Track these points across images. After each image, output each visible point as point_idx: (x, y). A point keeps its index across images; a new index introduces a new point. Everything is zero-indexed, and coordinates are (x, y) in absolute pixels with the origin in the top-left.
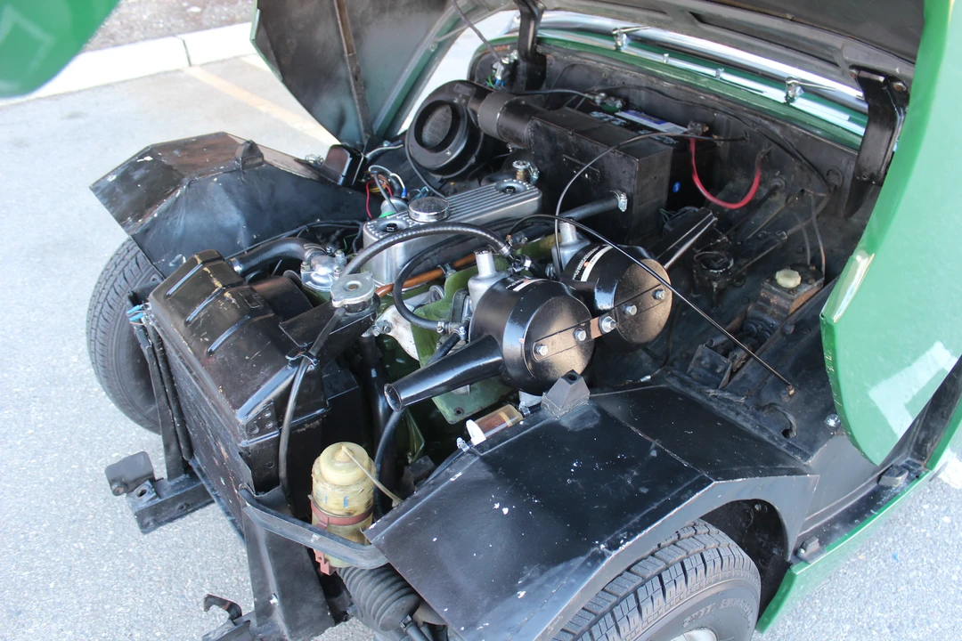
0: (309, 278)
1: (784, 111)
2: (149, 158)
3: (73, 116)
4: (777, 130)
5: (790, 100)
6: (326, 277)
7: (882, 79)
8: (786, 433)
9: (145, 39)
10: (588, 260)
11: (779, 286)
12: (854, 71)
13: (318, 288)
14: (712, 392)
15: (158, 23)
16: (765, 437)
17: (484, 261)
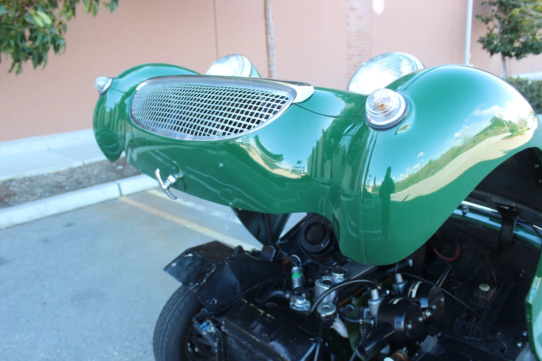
0: (294, 305)
1: (463, 219)
2: (190, 255)
3: (69, 225)
4: (462, 227)
5: (464, 213)
6: (302, 304)
7: (507, 208)
8: (502, 351)
9: (97, 184)
10: (413, 288)
11: (482, 291)
12: (496, 205)
13: (299, 310)
14: (466, 338)
15: (102, 175)
16: (494, 353)
17: (375, 293)
